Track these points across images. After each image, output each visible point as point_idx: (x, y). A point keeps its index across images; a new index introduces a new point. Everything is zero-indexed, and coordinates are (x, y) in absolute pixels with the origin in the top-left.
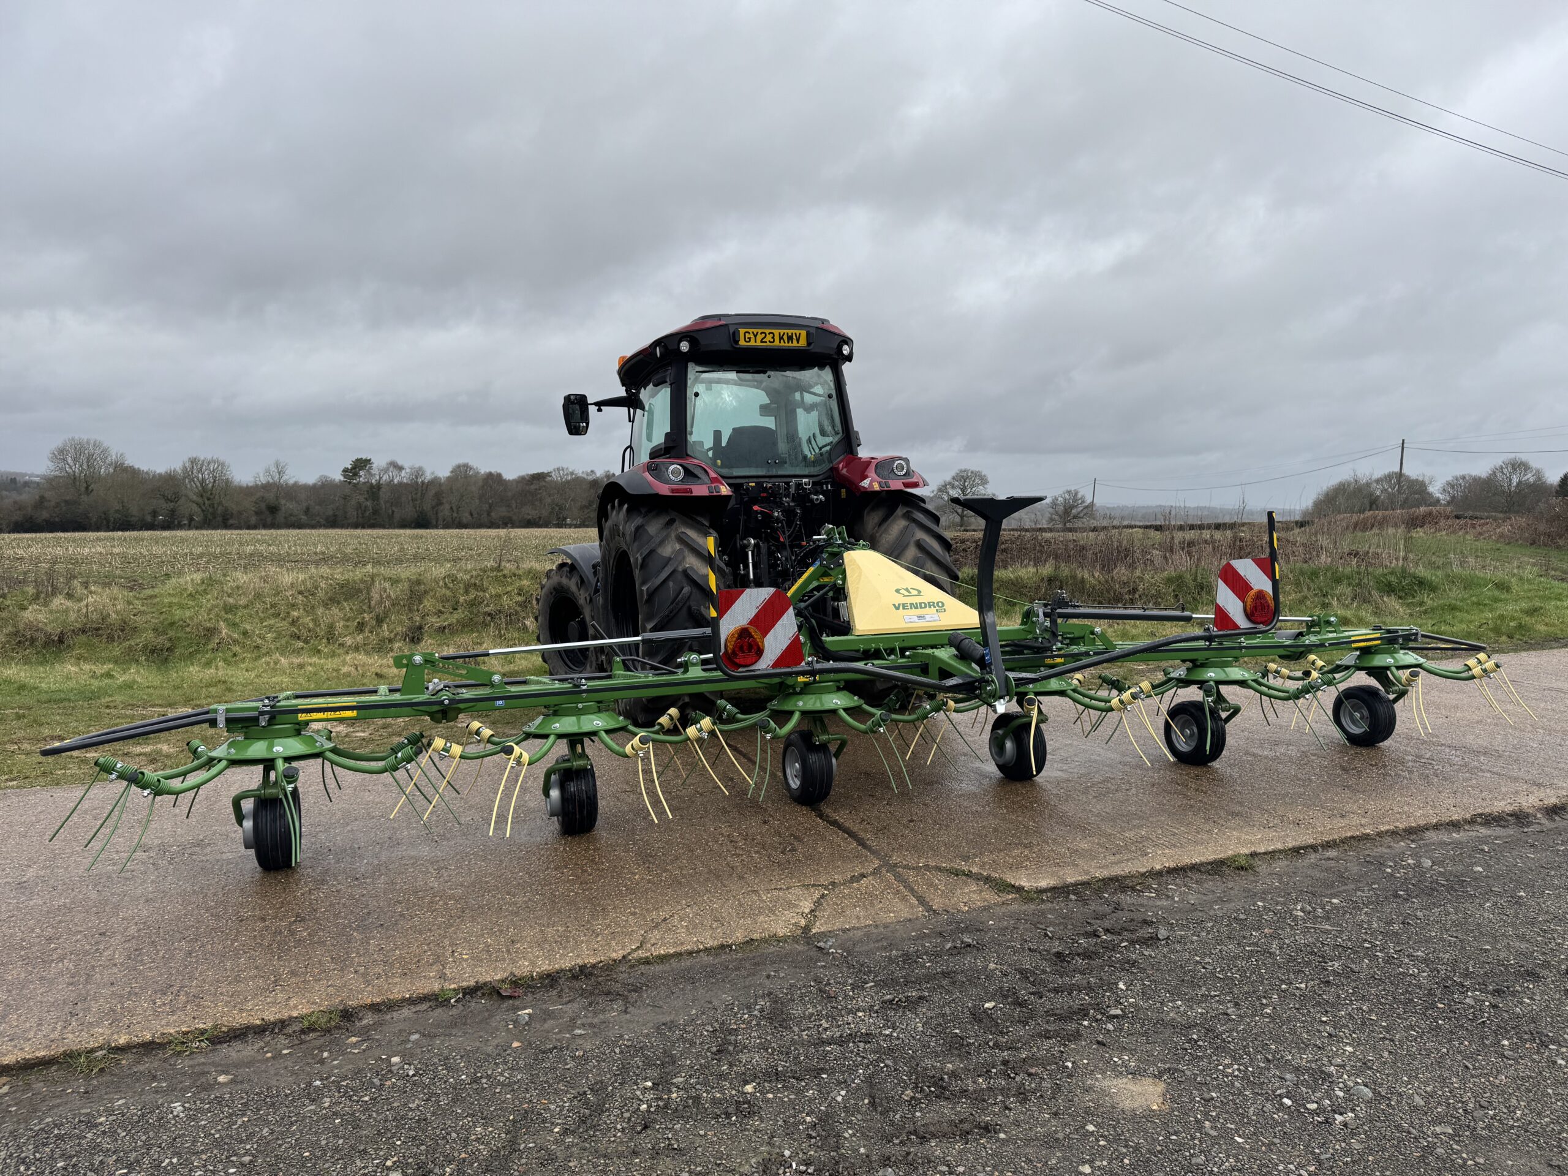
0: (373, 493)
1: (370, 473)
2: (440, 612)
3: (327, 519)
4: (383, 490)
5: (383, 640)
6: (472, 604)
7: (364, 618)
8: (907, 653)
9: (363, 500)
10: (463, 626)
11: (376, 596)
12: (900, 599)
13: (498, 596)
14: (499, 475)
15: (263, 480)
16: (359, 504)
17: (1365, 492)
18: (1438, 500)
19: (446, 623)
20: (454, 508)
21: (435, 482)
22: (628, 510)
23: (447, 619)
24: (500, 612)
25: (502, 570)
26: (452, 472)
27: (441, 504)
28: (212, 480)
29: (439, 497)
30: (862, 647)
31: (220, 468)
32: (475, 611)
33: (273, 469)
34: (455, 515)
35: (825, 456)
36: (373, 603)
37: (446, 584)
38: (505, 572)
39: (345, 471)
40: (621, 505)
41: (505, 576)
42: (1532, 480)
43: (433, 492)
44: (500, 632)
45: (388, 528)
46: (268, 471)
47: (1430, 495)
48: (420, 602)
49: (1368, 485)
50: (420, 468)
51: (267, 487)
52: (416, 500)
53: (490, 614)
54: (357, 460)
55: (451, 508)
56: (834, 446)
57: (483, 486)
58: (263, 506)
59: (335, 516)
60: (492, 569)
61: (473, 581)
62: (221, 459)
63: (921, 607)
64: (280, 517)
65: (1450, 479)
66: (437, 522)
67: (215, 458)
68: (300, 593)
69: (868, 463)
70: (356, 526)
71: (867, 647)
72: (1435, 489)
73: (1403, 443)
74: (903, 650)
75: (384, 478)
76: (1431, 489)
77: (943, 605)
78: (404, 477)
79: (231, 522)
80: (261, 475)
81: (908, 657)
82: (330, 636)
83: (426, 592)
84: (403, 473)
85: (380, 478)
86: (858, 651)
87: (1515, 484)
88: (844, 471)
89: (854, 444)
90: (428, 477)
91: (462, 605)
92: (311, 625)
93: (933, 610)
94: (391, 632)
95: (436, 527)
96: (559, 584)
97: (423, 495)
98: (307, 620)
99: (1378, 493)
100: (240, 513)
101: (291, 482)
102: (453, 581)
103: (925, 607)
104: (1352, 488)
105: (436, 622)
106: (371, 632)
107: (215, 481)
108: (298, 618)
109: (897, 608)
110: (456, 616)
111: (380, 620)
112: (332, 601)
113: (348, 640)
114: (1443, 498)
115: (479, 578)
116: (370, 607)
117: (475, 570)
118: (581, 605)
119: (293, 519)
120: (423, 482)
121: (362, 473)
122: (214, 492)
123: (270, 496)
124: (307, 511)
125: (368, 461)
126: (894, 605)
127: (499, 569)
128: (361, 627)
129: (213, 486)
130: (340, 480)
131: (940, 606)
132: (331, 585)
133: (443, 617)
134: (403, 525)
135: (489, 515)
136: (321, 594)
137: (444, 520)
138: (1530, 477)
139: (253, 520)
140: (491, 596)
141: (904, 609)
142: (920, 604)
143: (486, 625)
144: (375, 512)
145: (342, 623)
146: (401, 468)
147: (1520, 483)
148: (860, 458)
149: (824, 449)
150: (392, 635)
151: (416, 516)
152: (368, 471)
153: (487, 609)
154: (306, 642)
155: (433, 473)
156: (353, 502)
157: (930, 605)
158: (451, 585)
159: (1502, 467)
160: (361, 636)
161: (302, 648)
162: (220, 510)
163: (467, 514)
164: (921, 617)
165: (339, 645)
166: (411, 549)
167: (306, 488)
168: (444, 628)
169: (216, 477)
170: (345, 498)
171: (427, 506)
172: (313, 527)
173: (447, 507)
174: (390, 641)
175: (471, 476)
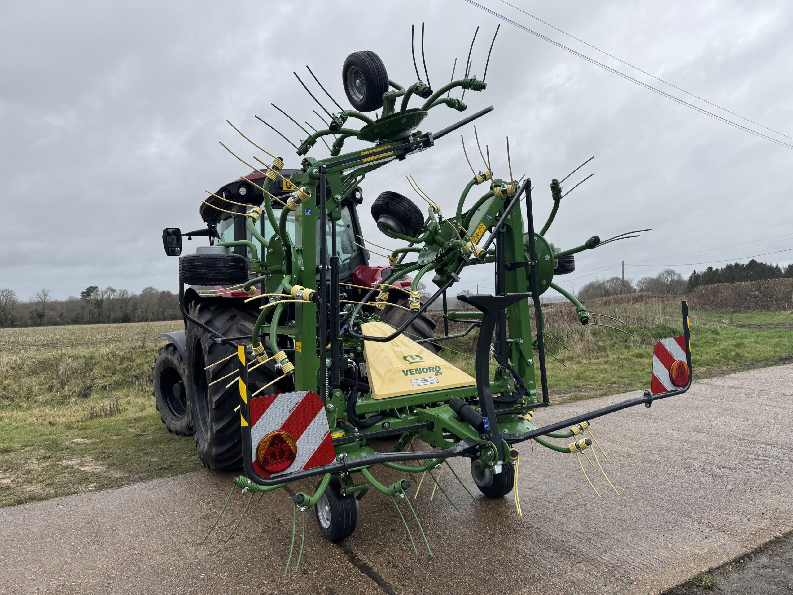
0: (98, 305)
1: (97, 294)
2: (104, 376)
3: (72, 320)
4: (104, 303)
5: (64, 397)
6: (125, 370)
7: (53, 383)
8: (415, 411)
9: (93, 308)
10: (118, 385)
11: (62, 368)
12: (406, 366)
13: (142, 364)
14: (169, 293)
15: (35, 300)
16: (91, 312)
17: (602, 287)
18: (635, 290)
19: (107, 384)
20: (144, 311)
21: (133, 297)
22: (200, 309)
23: (108, 380)
24: (143, 374)
25: (146, 348)
26: (143, 292)
27: (137, 309)
28: (5, 301)
29: (135, 306)
30: (380, 409)
31: (9, 294)
32: (127, 374)
33: (41, 294)
34: (144, 314)
35: (347, 266)
36: (60, 373)
37: (109, 358)
38: (147, 349)
39: (83, 293)
40: (196, 305)
41: (147, 352)
42: (676, 279)
43: (133, 302)
44: (142, 387)
45: (107, 323)
46: (38, 295)
47: (632, 287)
48: (91, 370)
49: (603, 283)
50: (125, 291)
51: (37, 304)
52: (123, 307)
53: (136, 377)
54: (90, 287)
55: (142, 311)
56: (352, 259)
57: (160, 299)
58: (35, 314)
59: (77, 318)
60: (140, 347)
61: (126, 355)
62: (10, 289)
63: (424, 372)
64: (45, 319)
65: (640, 279)
66: (134, 319)
67: (6, 289)
68: (12, 368)
69: (376, 270)
70: (89, 323)
71: (384, 409)
72: (634, 285)
73: (623, 263)
74: (411, 409)
75: (105, 296)
76: (632, 285)
77: (440, 368)
78: (115, 296)
79: (16, 323)
80: (34, 297)
81: (416, 414)
82: (29, 395)
83: (95, 364)
84: (115, 293)
85: (103, 296)
86: (377, 412)
87: (669, 281)
88: (360, 276)
89: (366, 258)
90: (130, 295)
91: (119, 371)
92: (17, 390)
93: (433, 374)
94: (70, 391)
95: (134, 321)
96: (166, 358)
97: (126, 304)
98: (14, 386)
99: (608, 287)
100: (21, 318)
101: (53, 300)
102: (113, 356)
103: (427, 372)
104: (596, 285)
105: (101, 383)
106: (57, 392)
107: (6, 301)
108: (8, 385)
109: (406, 374)
110: (114, 378)
111: (63, 384)
112: (34, 372)
113: (41, 398)
114: (638, 288)
115: (130, 354)
116: (58, 375)
117: (128, 348)
118: (181, 374)
119: (52, 320)
120: (126, 298)
121: (92, 294)
122: (6, 307)
123: (40, 309)
124: (61, 315)
125: (96, 288)
126: (403, 371)
127: (143, 347)
128: (50, 389)
129: (5, 304)
130: (81, 299)
131: (436, 370)
132: (34, 363)
133: (105, 379)
134: (115, 321)
135: (163, 313)
136: (26, 369)
137: (138, 318)
138: (676, 278)
139: (29, 321)
140: (137, 365)
141: (411, 374)
142: (423, 369)
143: (133, 383)
144: (100, 315)
145: (38, 387)
146: (114, 291)
147: (671, 280)
148: (371, 267)
149: (346, 262)
150: (71, 393)
151: (122, 316)
152: (96, 293)
153: (134, 373)
154: (12, 400)
155: (132, 293)
156: (87, 310)
157: (430, 369)
158: (112, 359)
159: (663, 273)
160: (50, 395)
161: (9, 405)
162: (10, 317)
163: (151, 314)
164: (424, 380)
165: (35, 401)
166: (110, 335)
167: (61, 303)
168: (106, 386)
169: (7, 299)
170: (83, 308)
171: (129, 311)
172: (64, 324)
173: (140, 310)
174: (69, 397)
175: (153, 294)
